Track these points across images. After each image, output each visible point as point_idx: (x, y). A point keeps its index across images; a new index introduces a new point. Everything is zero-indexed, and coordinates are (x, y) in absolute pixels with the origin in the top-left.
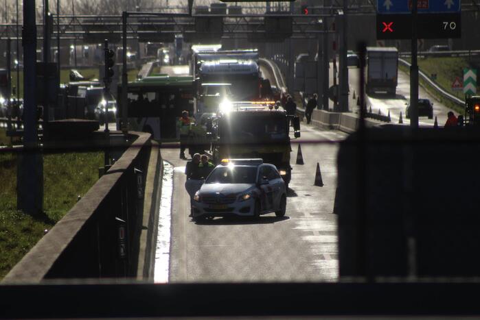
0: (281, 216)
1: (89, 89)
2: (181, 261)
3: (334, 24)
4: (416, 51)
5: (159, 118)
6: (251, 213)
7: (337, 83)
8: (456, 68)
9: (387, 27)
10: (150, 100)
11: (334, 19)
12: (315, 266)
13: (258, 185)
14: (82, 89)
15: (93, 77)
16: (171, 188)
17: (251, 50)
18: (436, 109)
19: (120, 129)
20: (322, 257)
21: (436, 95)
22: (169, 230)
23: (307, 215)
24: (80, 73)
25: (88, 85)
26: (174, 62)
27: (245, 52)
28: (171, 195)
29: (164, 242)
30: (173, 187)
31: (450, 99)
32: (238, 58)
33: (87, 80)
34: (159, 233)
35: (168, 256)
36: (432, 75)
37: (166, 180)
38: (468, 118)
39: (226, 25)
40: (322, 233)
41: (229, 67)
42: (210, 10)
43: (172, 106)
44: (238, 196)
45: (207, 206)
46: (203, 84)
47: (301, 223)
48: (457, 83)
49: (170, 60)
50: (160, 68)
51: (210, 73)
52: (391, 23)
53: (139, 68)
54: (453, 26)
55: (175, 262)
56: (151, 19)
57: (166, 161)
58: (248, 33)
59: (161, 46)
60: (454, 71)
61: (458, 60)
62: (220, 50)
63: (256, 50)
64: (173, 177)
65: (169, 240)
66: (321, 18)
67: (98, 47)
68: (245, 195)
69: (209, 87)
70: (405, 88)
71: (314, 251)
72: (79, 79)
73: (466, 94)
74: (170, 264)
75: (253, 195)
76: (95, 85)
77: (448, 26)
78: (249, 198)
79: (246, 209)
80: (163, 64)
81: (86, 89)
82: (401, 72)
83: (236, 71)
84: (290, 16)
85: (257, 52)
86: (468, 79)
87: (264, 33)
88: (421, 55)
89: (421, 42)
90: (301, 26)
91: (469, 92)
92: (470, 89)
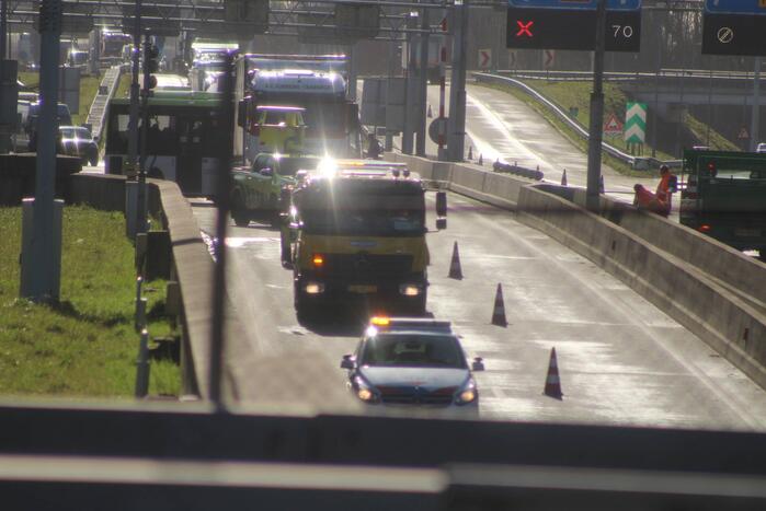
1: (33, 104)
3: (445, 21)
5: (175, 158)
7: (447, 115)
9: (525, 28)
10: (162, 129)
14: (24, 104)
17: (335, 56)
21: (578, 141)
25: (32, 99)
27: (325, 59)
32: (312, 67)
36: (571, 109)
38: (685, 182)
39: (274, 13)
41: (299, 80)
43: (196, 140)
46: (259, 107)
48: (613, 123)
51: (269, 89)
52: (531, 23)
53: (98, 75)
54: (628, 32)
63: (343, 56)
66: (415, 8)
69: (269, 112)
70: (529, 128)
73: (628, 142)
77: (620, 32)
81: (29, 104)
82: (518, 101)
83: (311, 87)
84: (376, 5)
85: (345, 59)
86: (633, 118)
87: (335, 29)
88: (547, 75)
89: (549, 55)
90: (391, 21)
91: (634, 139)
92: (635, 135)
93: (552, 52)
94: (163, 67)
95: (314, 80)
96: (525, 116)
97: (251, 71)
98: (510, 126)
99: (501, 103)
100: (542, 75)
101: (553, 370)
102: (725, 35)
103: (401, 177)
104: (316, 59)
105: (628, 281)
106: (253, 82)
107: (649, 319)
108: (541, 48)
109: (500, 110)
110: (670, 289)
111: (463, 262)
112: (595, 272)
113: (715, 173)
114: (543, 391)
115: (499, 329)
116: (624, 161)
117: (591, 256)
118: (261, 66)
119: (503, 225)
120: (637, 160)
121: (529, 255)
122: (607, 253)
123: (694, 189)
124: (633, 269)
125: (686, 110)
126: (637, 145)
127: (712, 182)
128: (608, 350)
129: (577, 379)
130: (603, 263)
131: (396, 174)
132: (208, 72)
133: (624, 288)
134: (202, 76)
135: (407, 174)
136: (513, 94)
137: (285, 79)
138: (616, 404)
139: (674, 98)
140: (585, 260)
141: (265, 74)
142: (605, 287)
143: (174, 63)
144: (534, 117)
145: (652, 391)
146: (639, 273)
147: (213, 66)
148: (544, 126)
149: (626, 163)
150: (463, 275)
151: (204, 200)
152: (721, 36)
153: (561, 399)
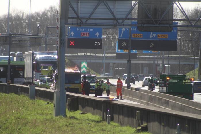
9: (72, 43)
32: (51, 54)
41: (48, 58)
46: (41, 65)
54: (99, 44)
77: (97, 44)
84: (41, 38)
95: (52, 58)
97: (35, 56)
102: (124, 44)
103: (76, 72)
106: (36, 58)
131: (75, 71)
135: (77, 71)
137: (44, 58)
141: (38, 56)
152: (123, 44)
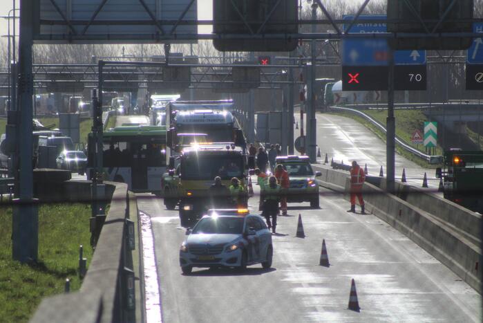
0: (267, 267)
1: (49, 138)
2: (173, 312)
3: (301, 75)
4: (393, 103)
5: (130, 168)
6: (238, 264)
7: (305, 134)
8: (413, 121)
9: (353, 78)
10: (121, 150)
11: (301, 69)
12: (310, 319)
13: (245, 236)
14: (43, 138)
15: (54, 126)
16: (152, 239)
17: (227, 100)
18: (398, 161)
19: (91, 179)
20: (315, 309)
22: (156, 281)
23: (293, 266)
24: (41, 123)
25: (49, 135)
26: (128, 112)
27: (220, 102)
28: (152, 245)
29: (153, 293)
30: (153, 237)
31: (411, 152)
32: (212, 108)
33: (48, 129)
34: (146, 283)
35: (158, 307)
37: (145, 230)
38: (446, 170)
39: (194, 74)
40: (311, 285)
41: (204, 116)
42: (184, 60)
43: (143, 156)
44: (225, 247)
45: (194, 257)
47: (288, 274)
48: (417, 135)
49: (125, 109)
50: (116, 118)
51: (185, 123)
52: (357, 75)
54: (418, 77)
55: (167, 313)
56: (117, 68)
57: (142, 212)
58: (212, 83)
59: (115, 96)
60: (412, 123)
61: (415, 112)
62: (178, 99)
63: (231, 100)
64: (151, 228)
65: (157, 291)
66: (284, 68)
67: (50, 96)
68: (232, 245)
69: (184, 136)
70: (365, 140)
71: (306, 303)
72: (40, 129)
73: (426, 147)
74: (162, 315)
75: (240, 245)
76: (56, 135)
77: (414, 77)
78: (236, 249)
79: (233, 260)
80: (117, 114)
81: (47, 138)
82: (358, 124)
83: (212, 121)
85: (233, 102)
86: (429, 131)
87: (232, 83)
88: (378, 106)
89: (378, 94)
90: (268, 77)
91: (430, 145)
92: (431, 142)
93: (379, 92)
94: (136, 111)
95: (213, 116)
96: (362, 133)
97: (174, 112)
98: (352, 139)
99: (348, 125)
100: (375, 106)
101: (353, 293)
102: (480, 77)
103: (231, 150)
104: (214, 103)
105: (409, 235)
106: (175, 119)
107: (419, 258)
108: (373, 90)
109: (347, 130)
110: (433, 239)
111: (306, 227)
112: (389, 230)
113: (465, 165)
114: (347, 307)
115: (325, 268)
116: (424, 158)
117: (387, 220)
118: (180, 109)
119: (335, 202)
120: (432, 158)
121: (348, 220)
122: (396, 218)
123: (452, 176)
124: (411, 228)
125: (466, 126)
126: (432, 148)
127: (463, 170)
128: (392, 279)
129: (369, 298)
130: (394, 224)
132: (158, 113)
133: (406, 239)
134: (155, 116)
136: (355, 119)
138: (393, 313)
139: (457, 118)
140: (384, 223)
141: (183, 113)
142: (394, 240)
143: (143, 109)
144: (369, 133)
145: (417, 305)
146: (415, 230)
147: (162, 109)
148: (375, 138)
149: (426, 160)
150: (305, 234)
151: (150, 194)
152: (477, 78)
153: (359, 311)
